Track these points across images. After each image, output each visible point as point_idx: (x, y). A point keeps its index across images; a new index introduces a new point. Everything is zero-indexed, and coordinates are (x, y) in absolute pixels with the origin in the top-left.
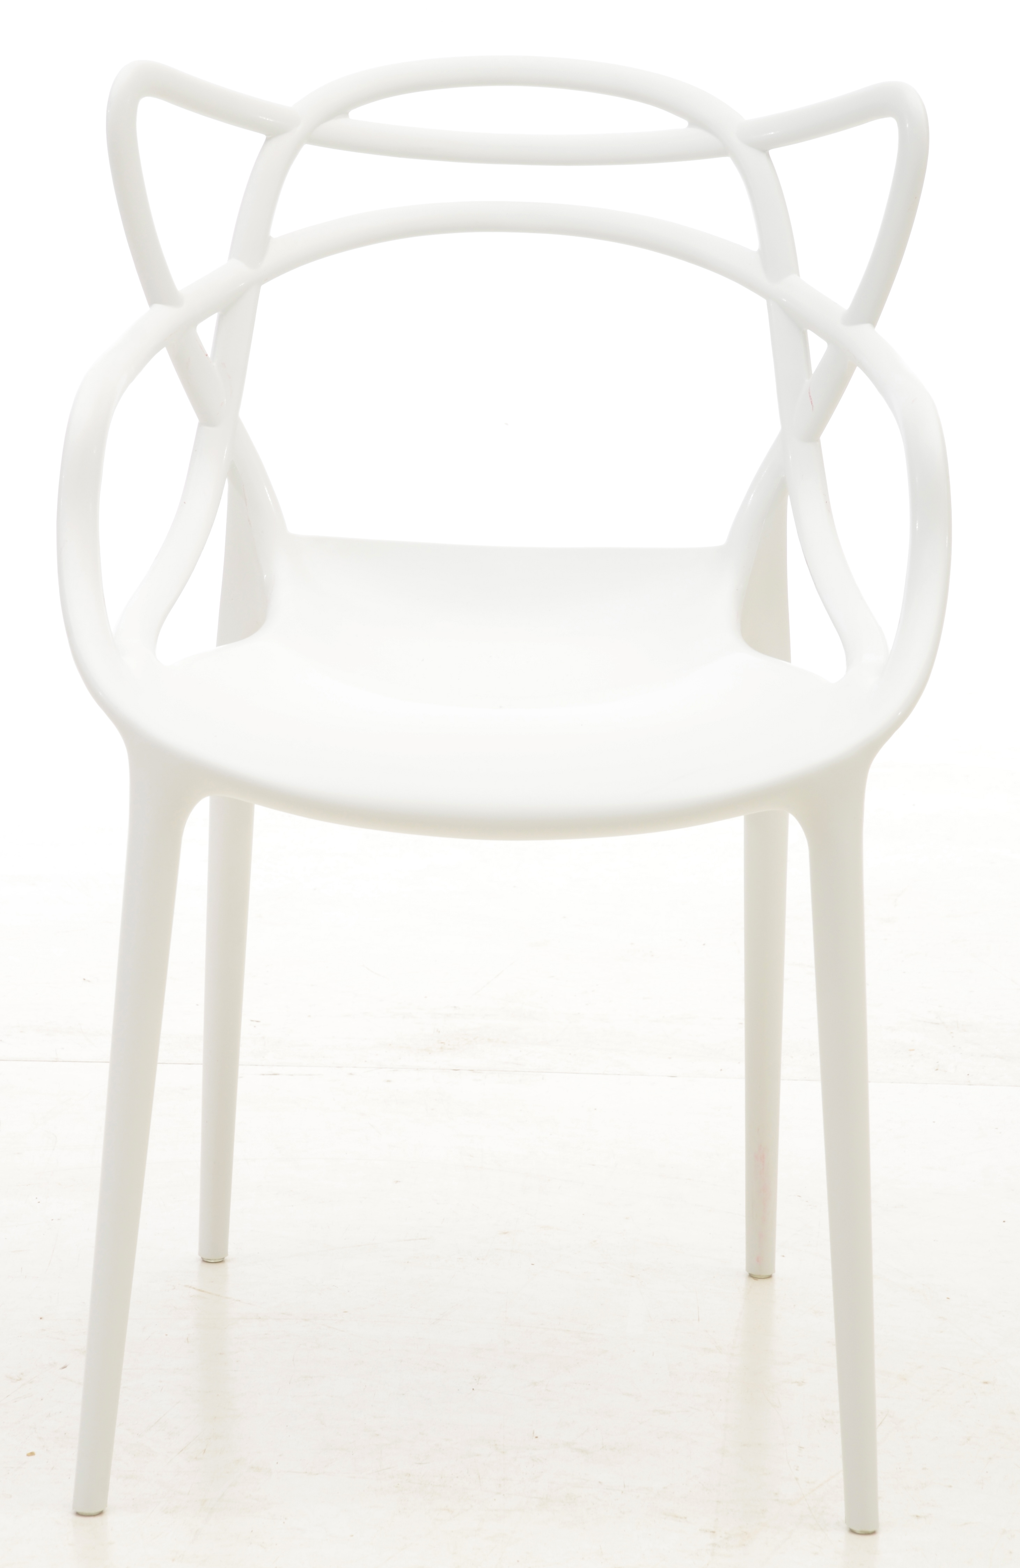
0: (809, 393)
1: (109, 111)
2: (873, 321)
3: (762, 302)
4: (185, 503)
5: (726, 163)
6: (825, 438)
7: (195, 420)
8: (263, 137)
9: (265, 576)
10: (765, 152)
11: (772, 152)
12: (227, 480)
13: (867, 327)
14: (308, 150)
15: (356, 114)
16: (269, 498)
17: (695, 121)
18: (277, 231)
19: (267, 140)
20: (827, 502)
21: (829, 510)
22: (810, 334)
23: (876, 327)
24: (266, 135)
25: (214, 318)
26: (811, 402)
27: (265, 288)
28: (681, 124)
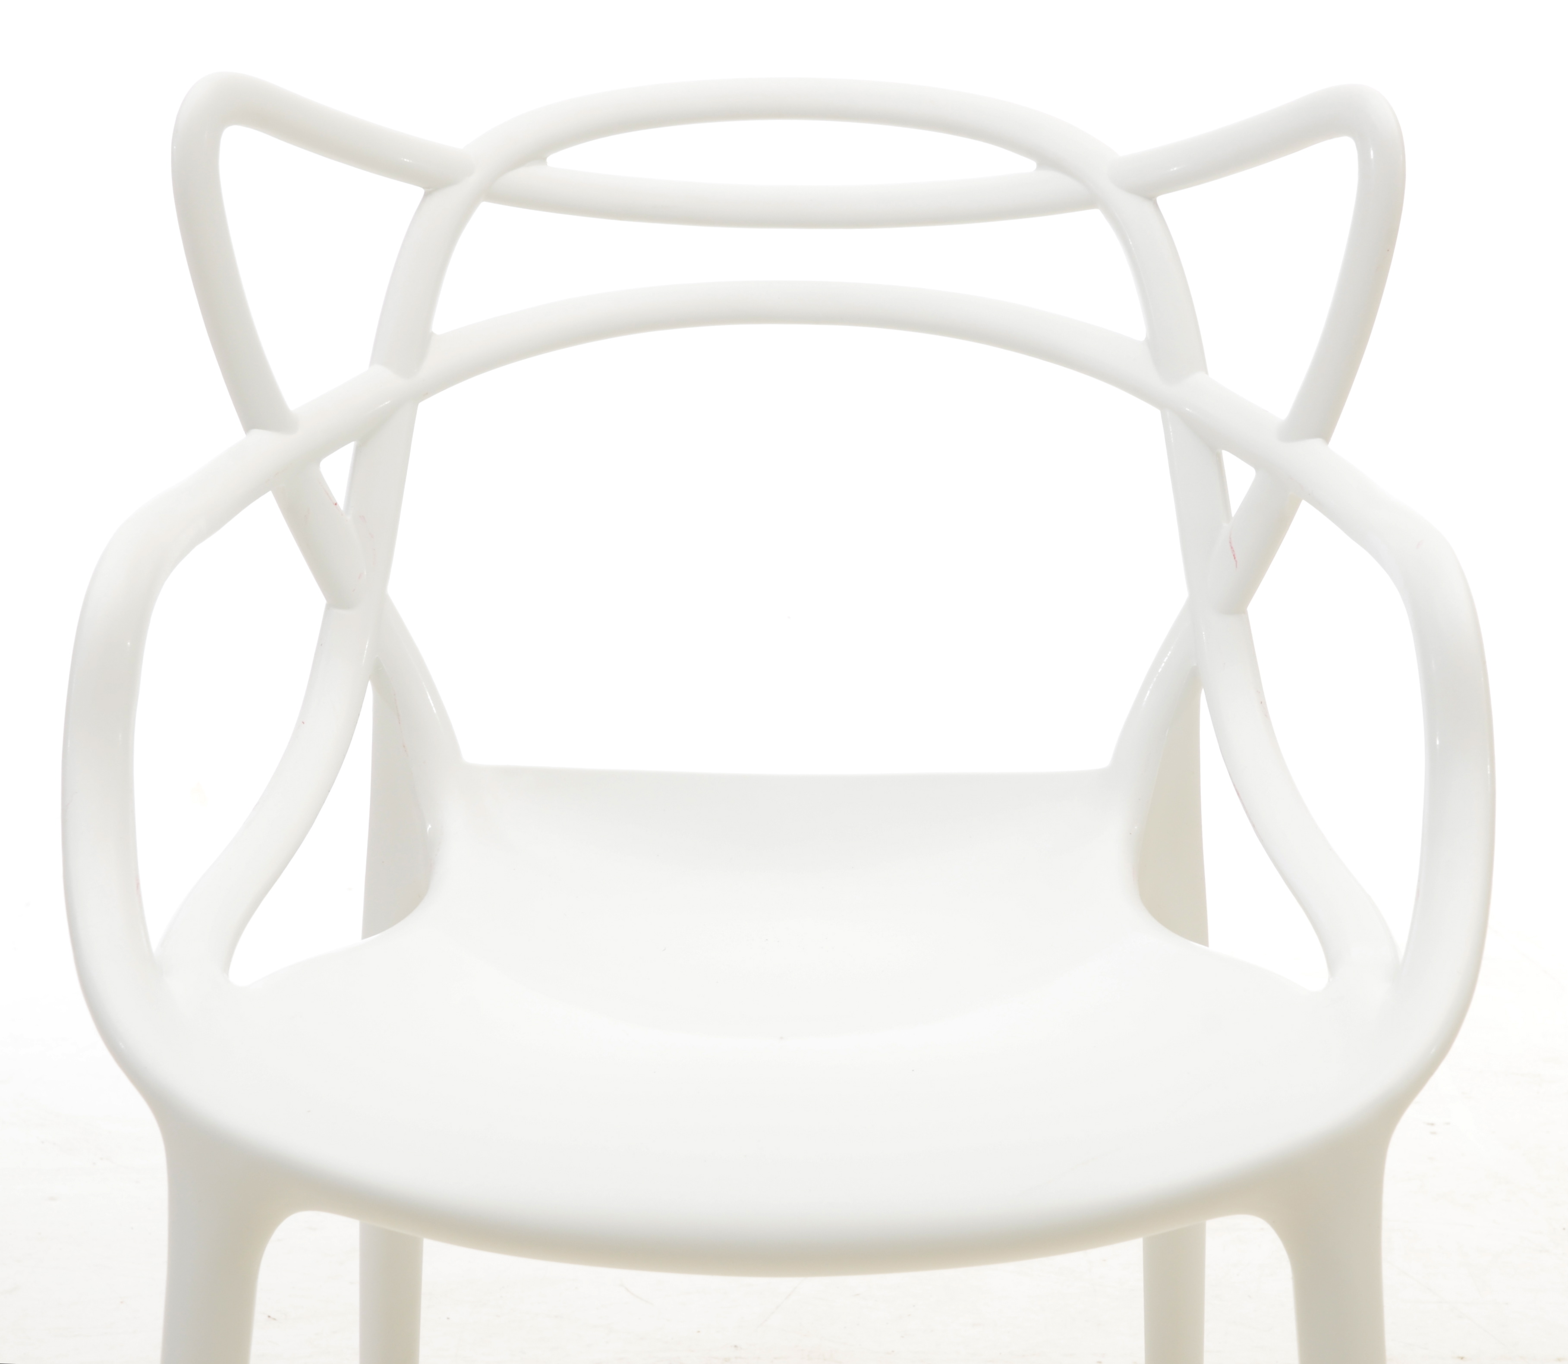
0: (1230, 543)
1: (175, 147)
2: (1325, 433)
3: (1154, 414)
4: (303, 723)
5: (1094, 216)
6: (1255, 608)
7: (319, 601)
8: (420, 192)
9: (430, 826)
10: (1151, 198)
11: (1160, 199)
12: (370, 685)
13: (1316, 443)
14: (486, 210)
15: (558, 161)
16: (434, 709)
17: (1045, 160)
18: (440, 325)
19: (426, 195)
20: (1262, 703)
21: (1266, 715)
22: (1227, 457)
23: (1330, 443)
24: (424, 188)
25: (349, 450)
26: (1234, 555)
27: (424, 407)
28: (1027, 166)
